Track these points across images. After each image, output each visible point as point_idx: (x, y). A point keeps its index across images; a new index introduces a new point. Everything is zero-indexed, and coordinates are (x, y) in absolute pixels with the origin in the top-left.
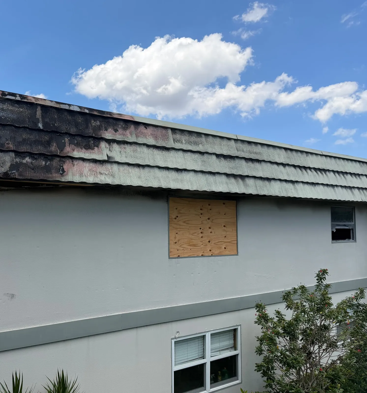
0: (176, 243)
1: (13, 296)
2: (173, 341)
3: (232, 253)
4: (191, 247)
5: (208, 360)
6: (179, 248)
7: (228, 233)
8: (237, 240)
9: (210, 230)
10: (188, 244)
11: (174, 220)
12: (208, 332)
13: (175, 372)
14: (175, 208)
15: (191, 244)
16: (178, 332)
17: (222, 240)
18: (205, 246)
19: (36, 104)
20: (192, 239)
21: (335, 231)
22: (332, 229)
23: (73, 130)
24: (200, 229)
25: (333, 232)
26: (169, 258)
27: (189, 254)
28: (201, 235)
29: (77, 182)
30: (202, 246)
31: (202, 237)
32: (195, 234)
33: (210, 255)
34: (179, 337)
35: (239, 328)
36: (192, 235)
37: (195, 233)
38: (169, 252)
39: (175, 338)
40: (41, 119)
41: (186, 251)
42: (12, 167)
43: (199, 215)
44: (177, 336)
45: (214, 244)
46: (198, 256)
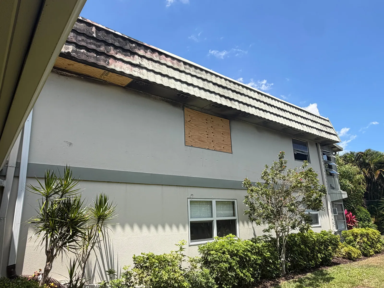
0: (190, 137)
1: (71, 144)
2: (189, 200)
3: (229, 152)
4: (201, 142)
5: (215, 219)
6: (192, 141)
7: (225, 139)
8: (231, 144)
9: (213, 134)
10: (198, 140)
11: (188, 122)
12: (214, 199)
13: (190, 222)
14: (189, 115)
15: (200, 140)
16: (192, 195)
17: (222, 142)
18: (210, 143)
19: (93, 24)
20: (201, 137)
21: (296, 154)
22: (294, 152)
23: (117, 44)
24: (206, 132)
25: (295, 154)
26: (185, 145)
27: (200, 146)
28: (207, 136)
29: (118, 71)
30: (208, 143)
31: (207, 137)
32: (203, 135)
33: (214, 149)
34: (193, 198)
35: (236, 201)
36: (201, 134)
37: (203, 133)
38: (185, 142)
39: (190, 198)
40: (95, 32)
41: (196, 144)
42: (73, 51)
43: (205, 123)
44: (191, 197)
45: (216, 143)
46: (205, 149)
